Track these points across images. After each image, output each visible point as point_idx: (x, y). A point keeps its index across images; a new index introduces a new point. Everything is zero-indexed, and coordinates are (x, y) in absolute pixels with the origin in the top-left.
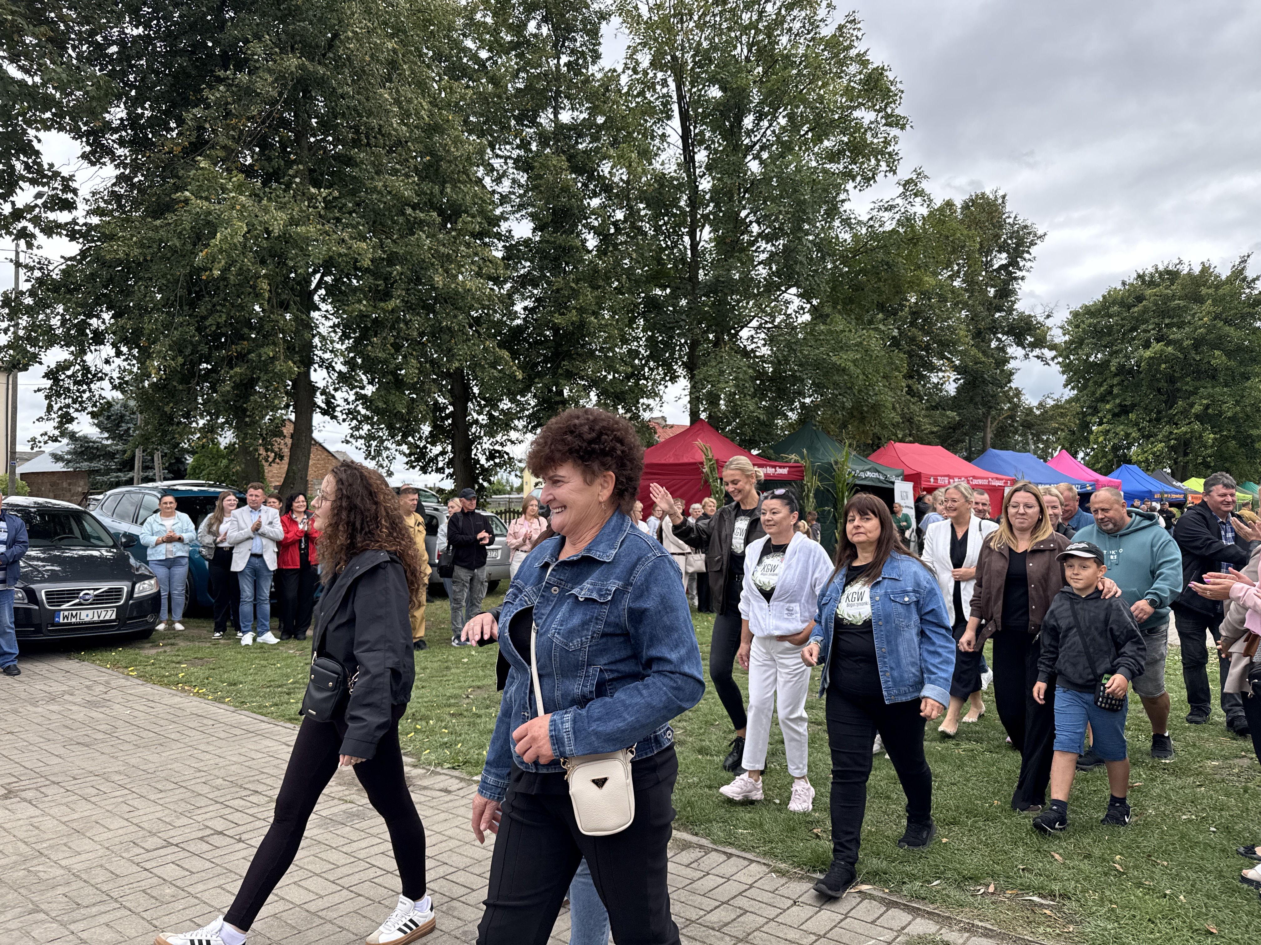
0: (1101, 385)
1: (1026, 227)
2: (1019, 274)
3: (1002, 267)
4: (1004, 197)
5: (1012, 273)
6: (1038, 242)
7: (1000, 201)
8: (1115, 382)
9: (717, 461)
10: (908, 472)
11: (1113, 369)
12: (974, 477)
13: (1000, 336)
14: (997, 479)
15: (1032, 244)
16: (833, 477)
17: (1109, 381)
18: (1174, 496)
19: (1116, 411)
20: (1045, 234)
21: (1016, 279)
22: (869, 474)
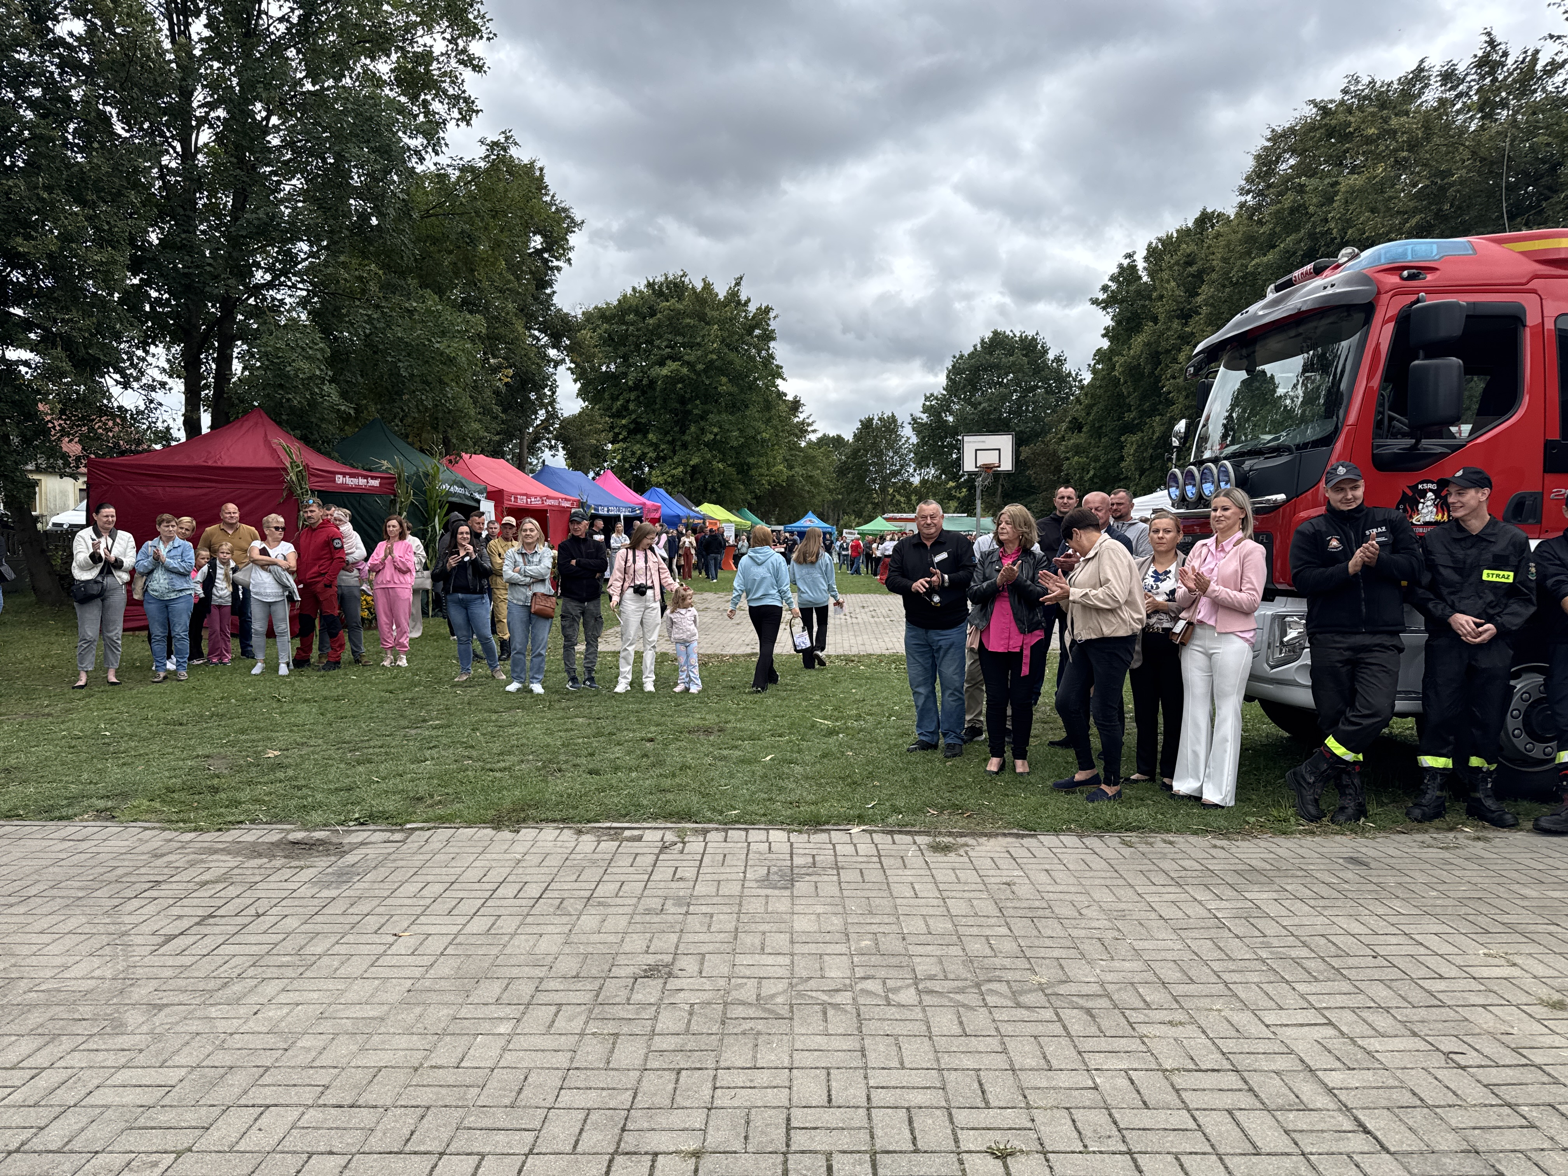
0: (617, 399)
1: (565, 210)
2: (556, 263)
3: (539, 252)
4: (541, 169)
5: (546, 261)
6: (576, 229)
7: (538, 173)
8: (632, 398)
9: (306, 467)
10: (490, 489)
11: (630, 383)
12: (548, 497)
13: (536, 333)
14: (566, 500)
15: (569, 230)
16: (425, 493)
17: (626, 395)
18: (696, 521)
19: (632, 426)
20: (583, 222)
21: (552, 269)
22: (456, 489)
